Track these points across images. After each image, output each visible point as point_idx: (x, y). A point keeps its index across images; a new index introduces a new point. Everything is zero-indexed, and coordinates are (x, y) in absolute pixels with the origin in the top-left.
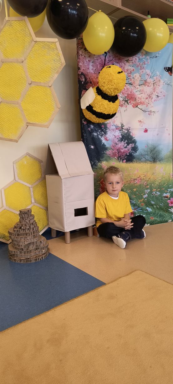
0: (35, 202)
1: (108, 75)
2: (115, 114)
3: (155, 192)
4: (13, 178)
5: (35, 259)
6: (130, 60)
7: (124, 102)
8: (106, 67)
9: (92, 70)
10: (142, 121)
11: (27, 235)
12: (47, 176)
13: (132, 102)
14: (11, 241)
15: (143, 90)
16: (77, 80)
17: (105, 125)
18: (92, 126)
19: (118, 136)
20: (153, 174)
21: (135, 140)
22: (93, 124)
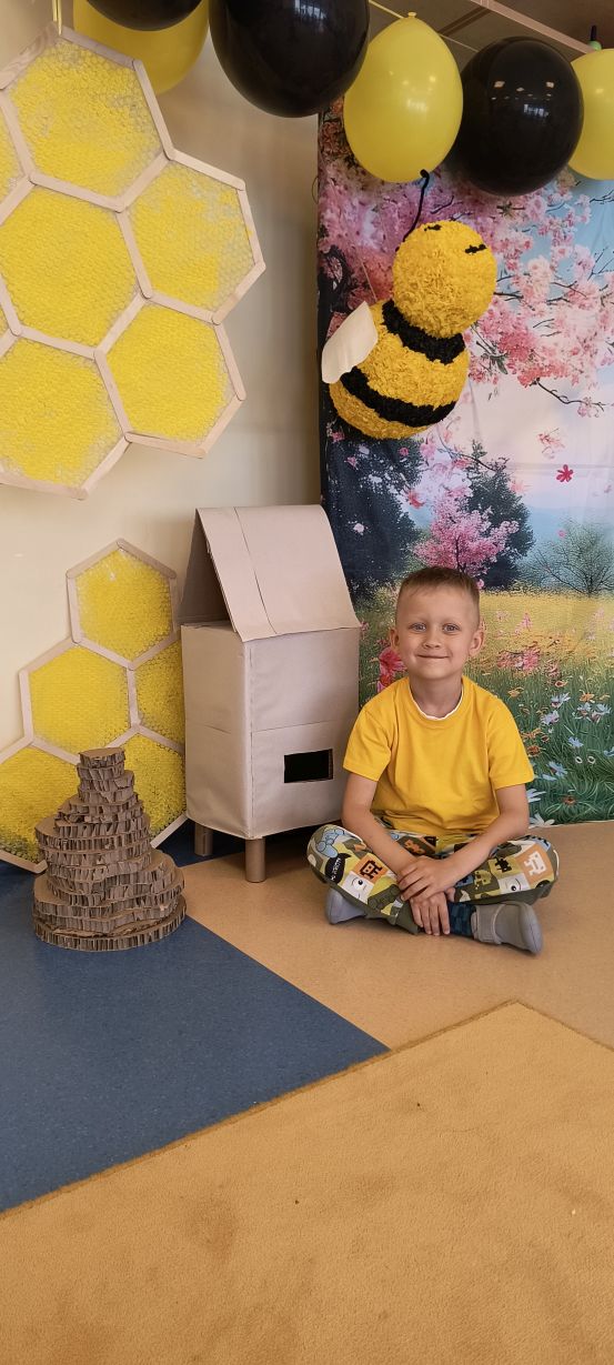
0: (142, 724)
1: (430, 257)
2: (451, 406)
3: (592, 706)
4: (62, 633)
5: (130, 939)
6: (517, 206)
7: (486, 363)
8: (423, 227)
9: (373, 237)
10: (551, 436)
11: (102, 847)
12: (188, 631)
13: (518, 363)
14: (42, 866)
15: (561, 321)
16: (315, 274)
17: (413, 448)
18: (364, 451)
19: (461, 490)
20: (586, 635)
21: (521, 507)
22: (369, 440)
